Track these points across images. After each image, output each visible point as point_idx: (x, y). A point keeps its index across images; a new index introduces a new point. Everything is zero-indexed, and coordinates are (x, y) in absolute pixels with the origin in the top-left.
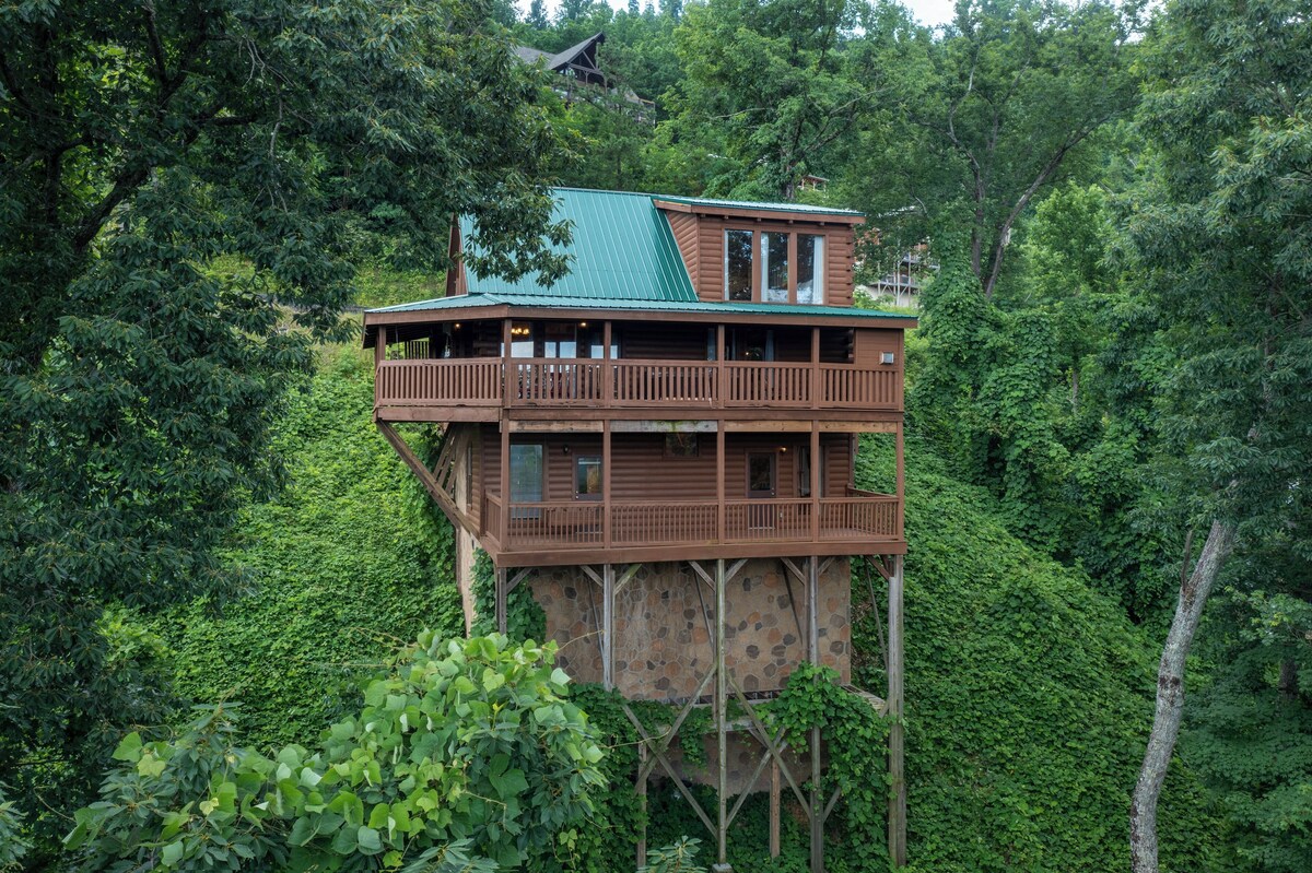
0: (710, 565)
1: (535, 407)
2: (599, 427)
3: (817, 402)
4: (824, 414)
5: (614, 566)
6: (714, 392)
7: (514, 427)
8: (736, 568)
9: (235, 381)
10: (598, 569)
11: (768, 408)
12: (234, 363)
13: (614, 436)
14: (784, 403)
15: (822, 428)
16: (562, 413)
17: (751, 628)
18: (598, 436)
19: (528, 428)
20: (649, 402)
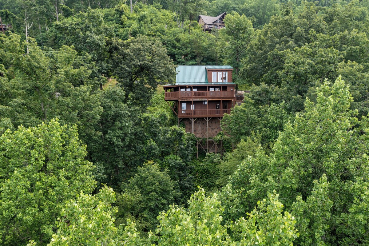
0: (206, 118)
1: (183, 98)
2: (191, 100)
3: (222, 96)
4: (222, 98)
5: (193, 118)
6: (207, 95)
7: (180, 100)
8: (210, 119)
9: (148, 95)
10: (191, 118)
11: (214, 97)
12: (148, 93)
13: (193, 101)
14: (217, 96)
15: (222, 100)
16: (186, 98)
17: (216, 129)
18: (191, 101)
19: (182, 100)
20: (198, 97)
